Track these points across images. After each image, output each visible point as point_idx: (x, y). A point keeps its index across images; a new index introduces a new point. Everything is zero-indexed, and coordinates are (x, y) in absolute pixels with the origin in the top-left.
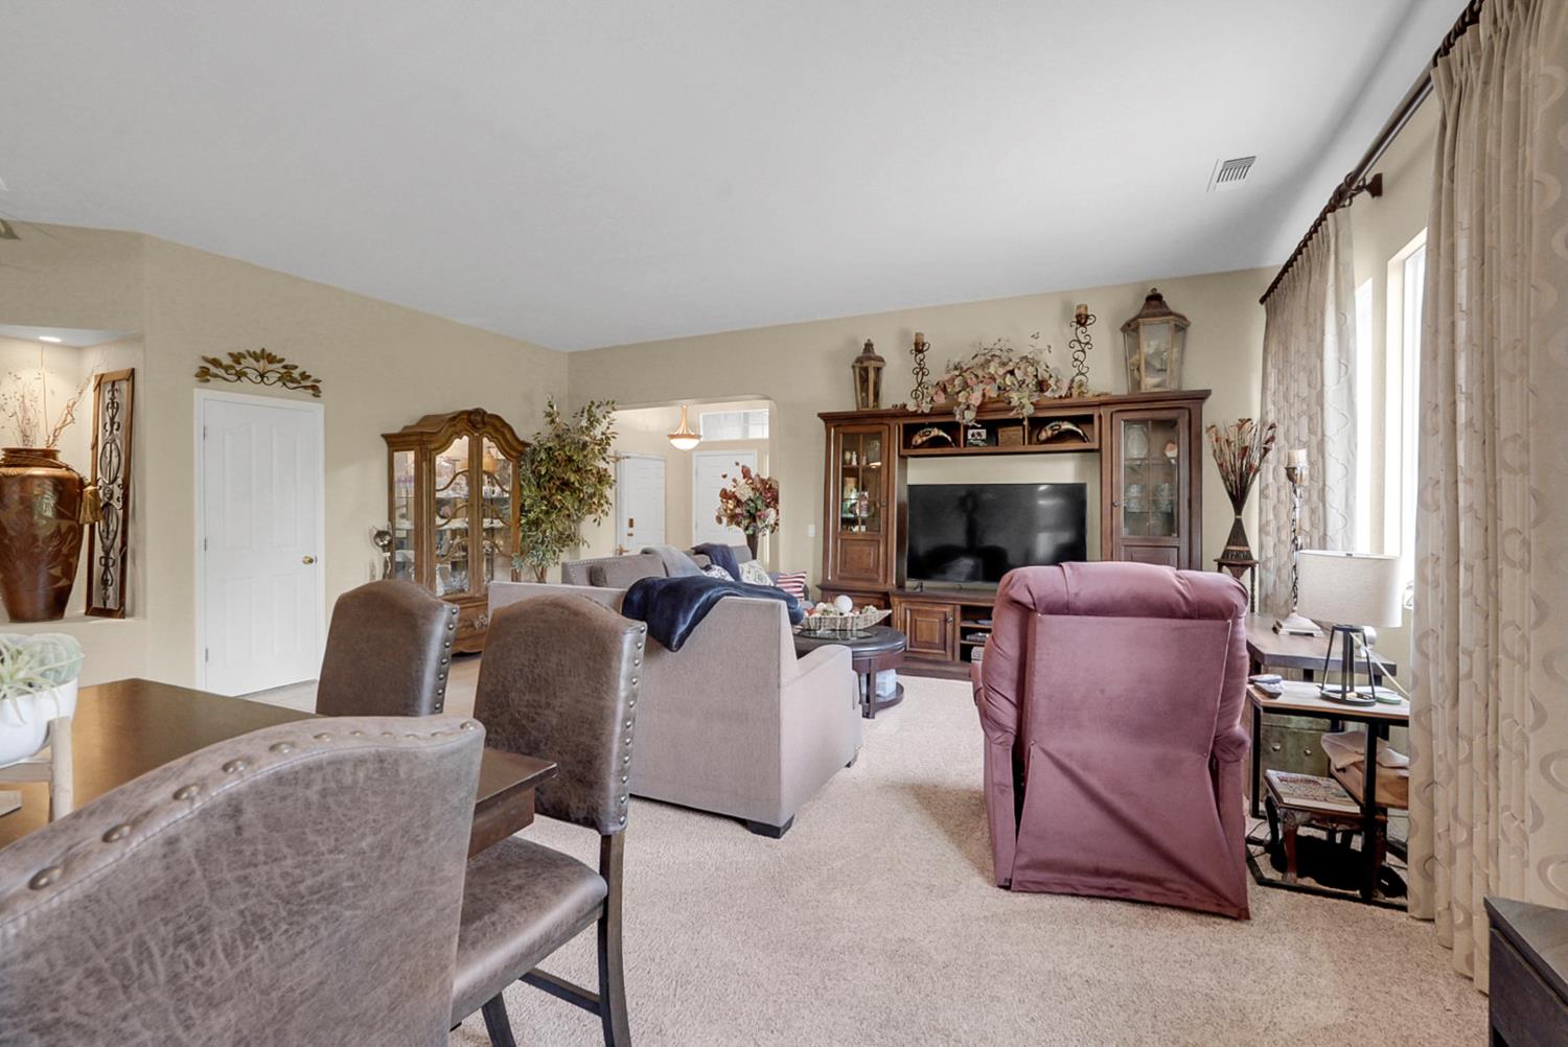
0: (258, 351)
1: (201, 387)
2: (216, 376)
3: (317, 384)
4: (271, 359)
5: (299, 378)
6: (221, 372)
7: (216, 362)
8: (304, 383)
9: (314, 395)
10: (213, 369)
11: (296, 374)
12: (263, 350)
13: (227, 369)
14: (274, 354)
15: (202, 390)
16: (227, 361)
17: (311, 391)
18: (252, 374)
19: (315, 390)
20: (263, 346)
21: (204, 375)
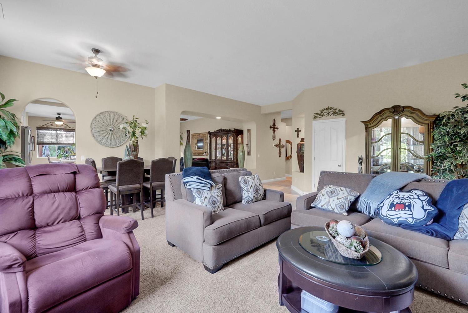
0: (327, 108)
1: (314, 121)
2: (317, 117)
3: (343, 112)
4: (331, 109)
5: (338, 112)
6: (318, 116)
7: (317, 114)
8: (339, 113)
9: (342, 116)
10: (316, 115)
11: (337, 111)
12: (328, 107)
13: (320, 115)
14: (331, 107)
15: (315, 121)
16: (319, 113)
17: (342, 115)
18: (325, 114)
19: (343, 114)
20: (328, 106)
21: (315, 118)
